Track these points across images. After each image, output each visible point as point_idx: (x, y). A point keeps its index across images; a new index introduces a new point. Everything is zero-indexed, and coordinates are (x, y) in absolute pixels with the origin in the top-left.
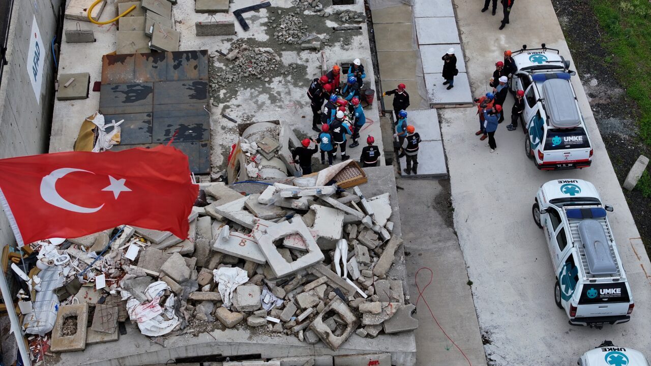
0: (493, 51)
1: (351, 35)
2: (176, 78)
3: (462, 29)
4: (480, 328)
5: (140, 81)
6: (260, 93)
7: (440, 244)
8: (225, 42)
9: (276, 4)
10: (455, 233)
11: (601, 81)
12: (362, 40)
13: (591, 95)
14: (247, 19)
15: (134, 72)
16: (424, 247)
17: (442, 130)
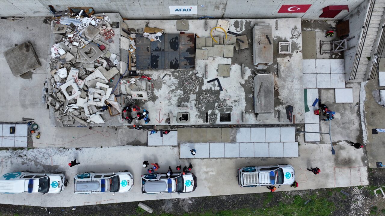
0: (206, 169)
1: (203, 119)
2: (181, 58)
3: (218, 159)
4: (82, 148)
5: (180, 46)
6: (176, 87)
7: (120, 140)
8: (202, 75)
9: (222, 93)
10: (124, 145)
11: (191, 205)
12: (201, 122)
13: (184, 200)
14: (214, 83)
15: (185, 44)
16: (119, 135)
17: (169, 147)
